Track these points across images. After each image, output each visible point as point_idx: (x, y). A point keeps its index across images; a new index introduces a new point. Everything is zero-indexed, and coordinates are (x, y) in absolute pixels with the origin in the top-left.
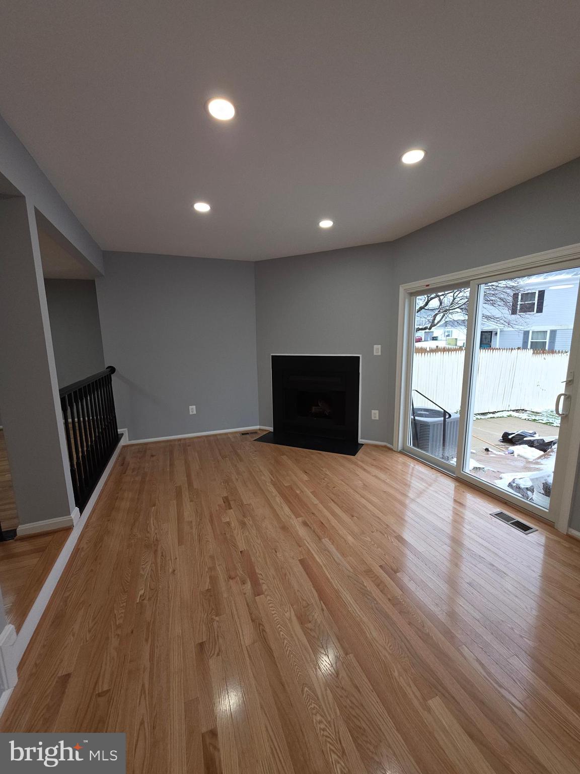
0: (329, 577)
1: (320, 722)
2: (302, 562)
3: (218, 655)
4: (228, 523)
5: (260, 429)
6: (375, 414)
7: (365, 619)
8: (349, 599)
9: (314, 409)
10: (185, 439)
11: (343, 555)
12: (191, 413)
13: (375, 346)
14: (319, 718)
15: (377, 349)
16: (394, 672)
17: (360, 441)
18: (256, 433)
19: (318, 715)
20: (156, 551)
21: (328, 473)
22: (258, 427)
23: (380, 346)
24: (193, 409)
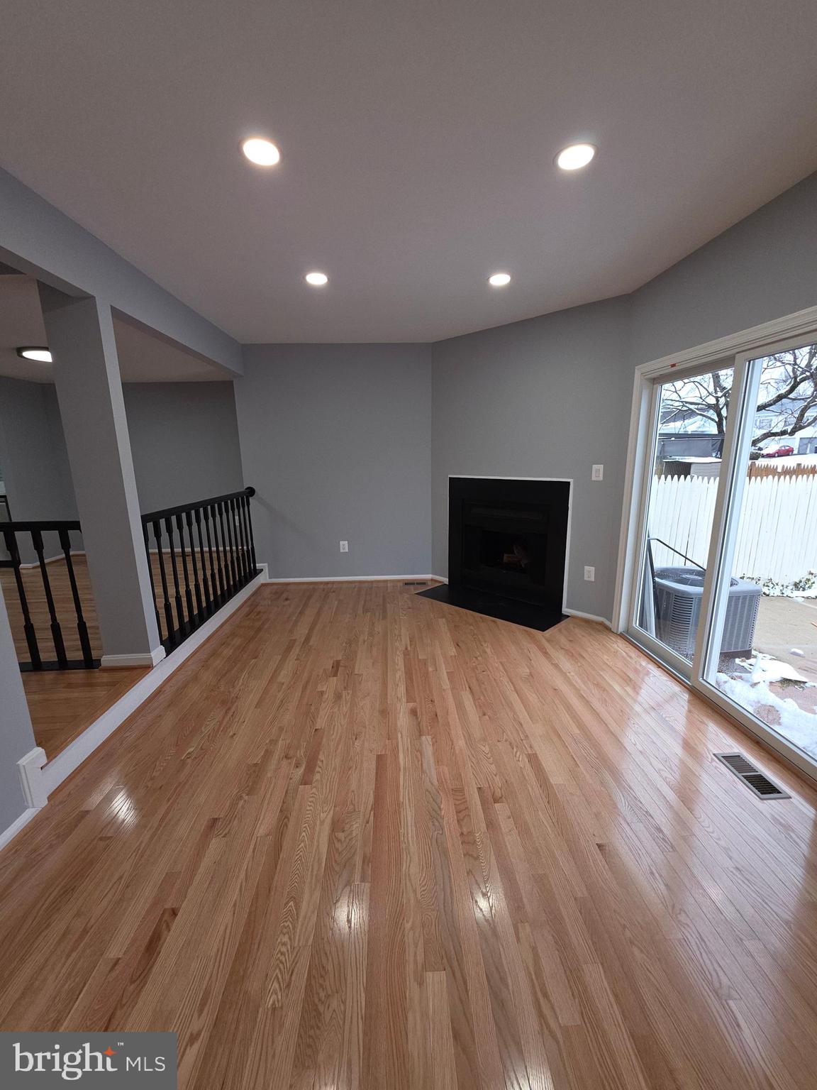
0: (401, 783)
1: (284, 944)
2: (380, 758)
3: (224, 836)
4: (322, 693)
5: (432, 580)
6: (590, 573)
7: (413, 848)
8: (409, 818)
9: (506, 558)
10: (333, 583)
11: (438, 761)
12: (342, 551)
13: (595, 467)
14: (286, 939)
15: (598, 472)
16: (408, 922)
17: (565, 610)
18: (424, 584)
19: (287, 936)
20: (229, 709)
21: (488, 650)
22: (429, 576)
23: (602, 466)
24: (344, 546)
